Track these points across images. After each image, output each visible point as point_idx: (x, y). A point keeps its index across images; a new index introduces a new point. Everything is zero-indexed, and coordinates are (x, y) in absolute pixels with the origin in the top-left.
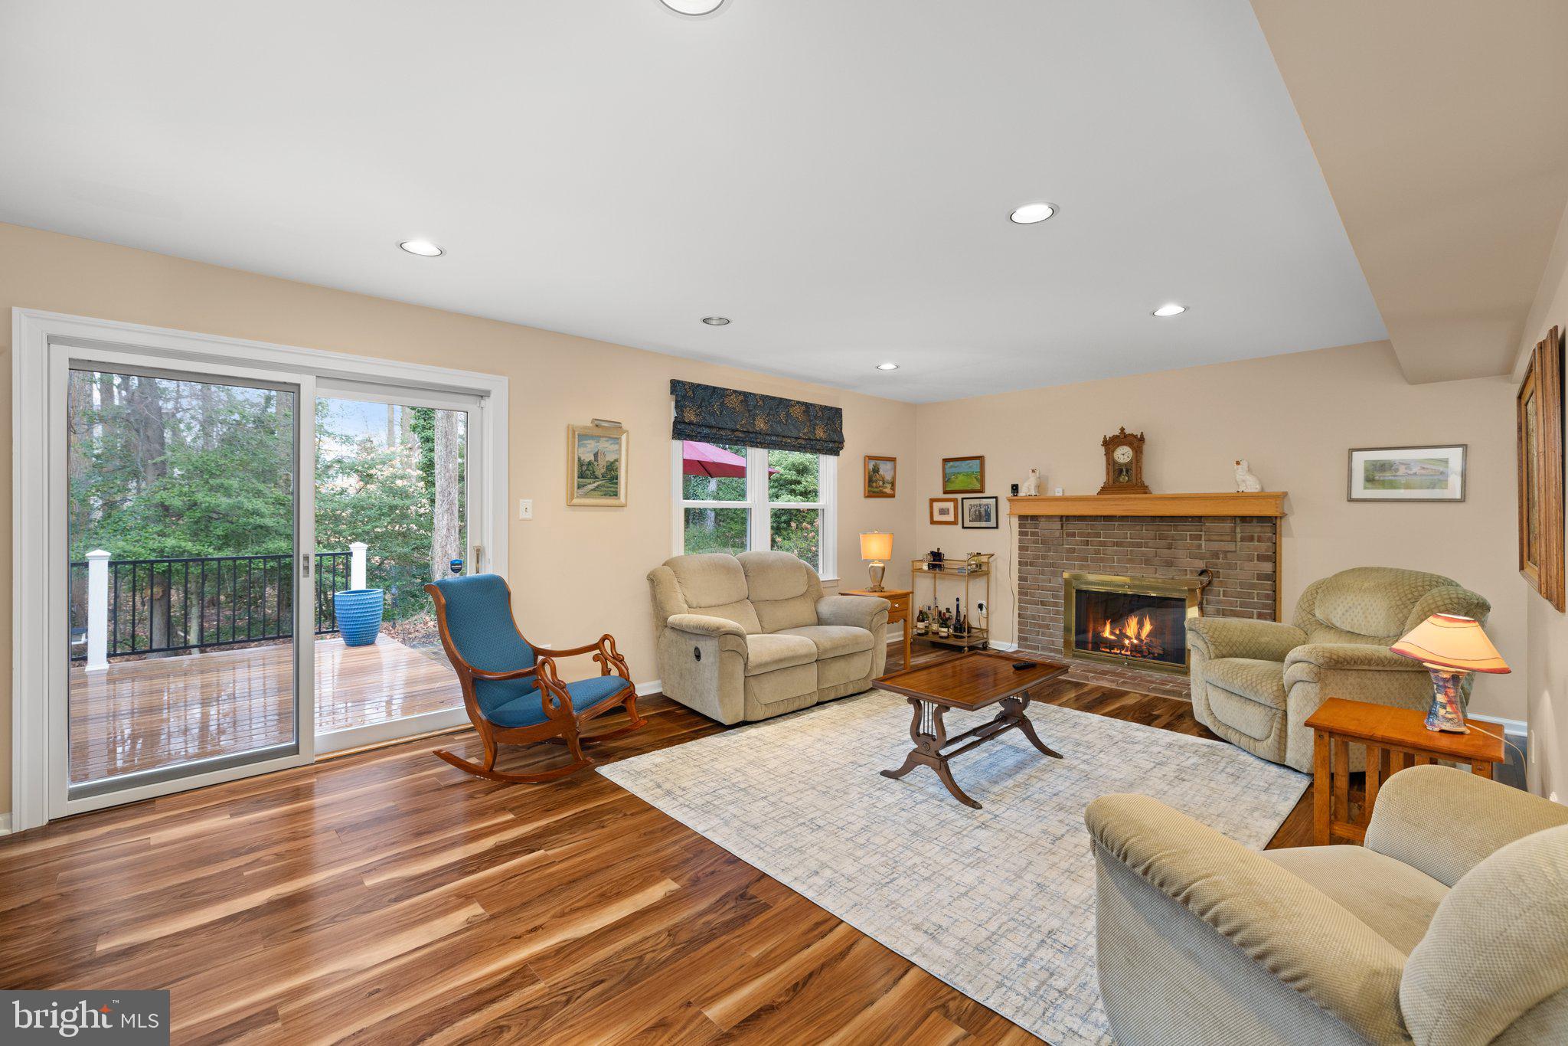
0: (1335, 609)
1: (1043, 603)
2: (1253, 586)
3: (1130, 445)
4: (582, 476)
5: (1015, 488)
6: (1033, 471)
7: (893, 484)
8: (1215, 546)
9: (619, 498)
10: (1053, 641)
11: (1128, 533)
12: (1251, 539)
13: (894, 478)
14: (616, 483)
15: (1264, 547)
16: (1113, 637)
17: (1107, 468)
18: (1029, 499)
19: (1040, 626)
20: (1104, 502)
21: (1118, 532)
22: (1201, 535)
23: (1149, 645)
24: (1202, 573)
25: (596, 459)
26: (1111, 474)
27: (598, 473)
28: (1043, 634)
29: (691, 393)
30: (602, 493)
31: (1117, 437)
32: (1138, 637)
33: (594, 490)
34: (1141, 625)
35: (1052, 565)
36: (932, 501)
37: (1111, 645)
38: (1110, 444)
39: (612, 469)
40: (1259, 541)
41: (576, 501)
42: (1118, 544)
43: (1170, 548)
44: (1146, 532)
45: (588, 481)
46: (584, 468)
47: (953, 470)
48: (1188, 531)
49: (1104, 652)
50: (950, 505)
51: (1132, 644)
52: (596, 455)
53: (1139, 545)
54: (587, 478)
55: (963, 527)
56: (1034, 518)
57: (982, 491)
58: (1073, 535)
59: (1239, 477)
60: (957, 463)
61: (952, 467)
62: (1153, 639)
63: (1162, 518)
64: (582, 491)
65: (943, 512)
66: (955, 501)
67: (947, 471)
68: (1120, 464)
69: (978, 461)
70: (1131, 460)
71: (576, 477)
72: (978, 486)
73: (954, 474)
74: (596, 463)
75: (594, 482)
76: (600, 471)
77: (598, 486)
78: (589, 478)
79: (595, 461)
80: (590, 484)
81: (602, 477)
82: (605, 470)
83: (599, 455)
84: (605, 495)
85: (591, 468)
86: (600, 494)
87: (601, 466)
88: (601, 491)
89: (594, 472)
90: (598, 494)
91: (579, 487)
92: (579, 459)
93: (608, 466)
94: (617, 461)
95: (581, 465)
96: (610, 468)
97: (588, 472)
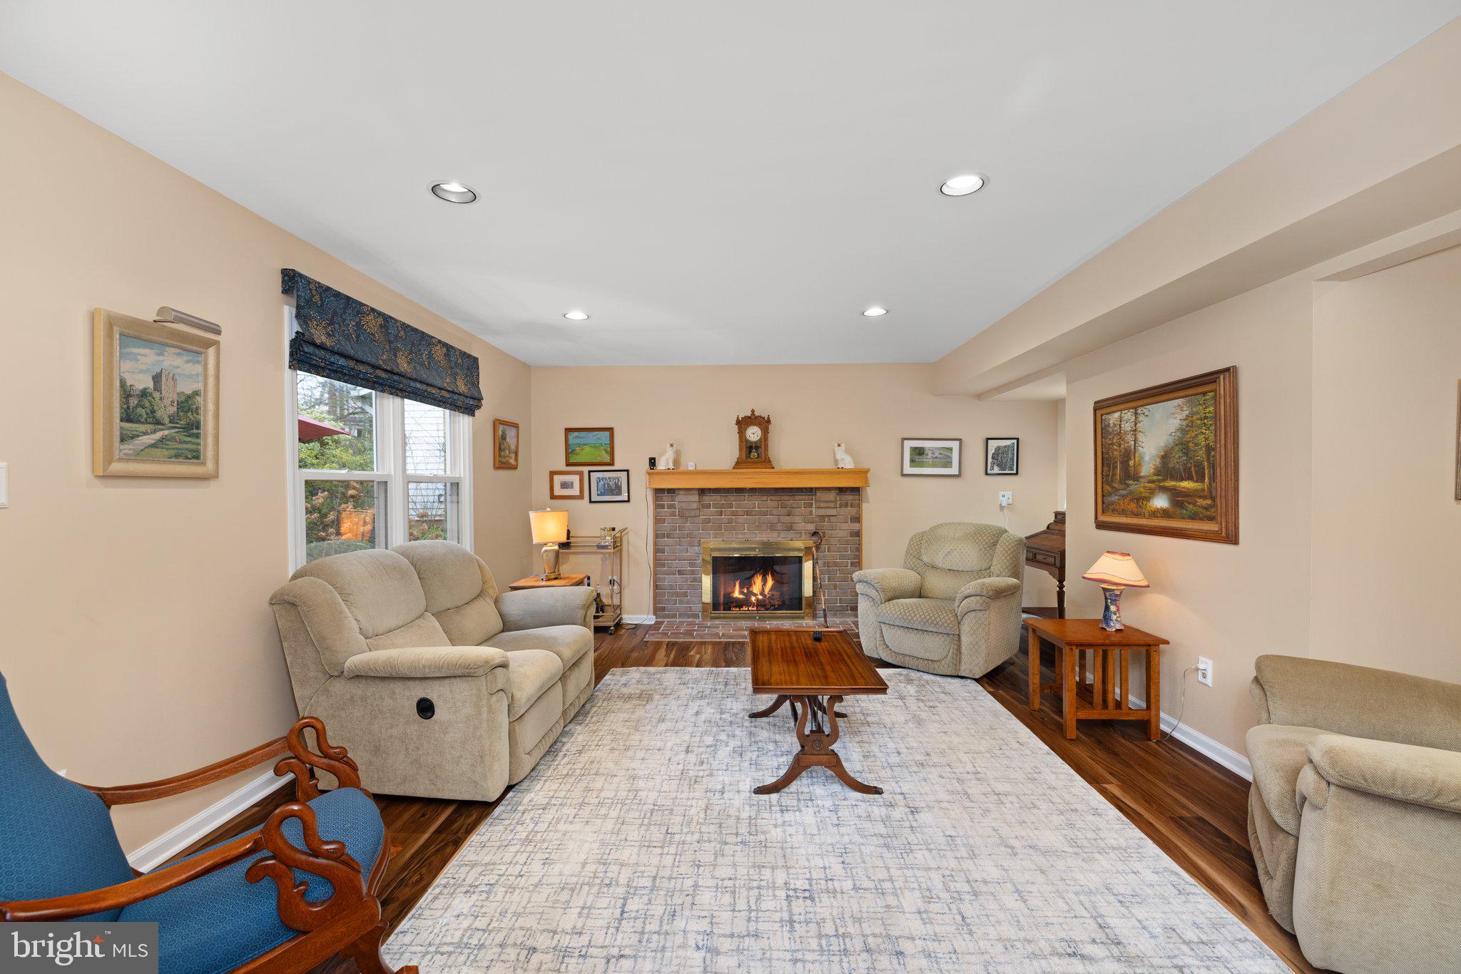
0: (937, 554)
1: (680, 573)
2: (847, 543)
3: (759, 425)
4: (127, 417)
5: (652, 462)
6: (672, 445)
7: (516, 453)
8: (822, 512)
9: (203, 464)
10: (690, 607)
11: (755, 503)
12: (846, 505)
13: (517, 446)
14: (197, 436)
15: (853, 511)
16: (741, 596)
17: (740, 445)
18: (667, 472)
19: (678, 595)
20: (738, 476)
21: (749, 502)
22: (812, 503)
23: (772, 597)
24: (815, 534)
25: (157, 387)
26: (744, 451)
27: (162, 414)
28: (681, 602)
29: (317, 297)
30: (172, 452)
31: (749, 417)
32: (762, 593)
33: (154, 446)
34: (765, 582)
35: (689, 535)
36: (552, 473)
37: (739, 604)
38: (743, 424)
39: (189, 410)
40: (851, 506)
41: (116, 467)
42: (748, 513)
43: (789, 515)
44: (771, 502)
45: (142, 428)
46: (133, 402)
47: (578, 441)
48: (802, 500)
49: (735, 611)
50: (575, 479)
51: (758, 600)
52: (157, 378)
53: (765, 514)
54: (138, 422)
55: (591, 502)
56: (671, 491)
57: (612, 464)
58: (709, 506)
59: (839, 457)
60: (582, 434)
61: (576, 437)
62: (773, 593)
63: (783, 490)
64: (128, 448)
65: (565, 485)
66: (581, 474)
67: (571, 441)
68: (751, 442)
69: (607, 433)
70: (761, 439)
71: (117, 420)
72: (607, 459)
73: (579, 445)
74: (156, 395)
75: (154, 432)
76: (166, 410)
77: (162, 440)
78: (142, 423)
79: (155, 389)
80: (145, 433)
81: (170, 422)
82: (175, 409)
83: (164, 379)
84: (177, 456)
85: (147, 404)
86: (166, 453)
87: (167, 402)
88: (168, 449)
89: (153, 412)
90: (160, 453)
91: (121, 441)
92: (125, 386)
93: (180, 403)
94: (197, 393)
95: (127, 396)
96: (188, 404)
97: (140, 411)
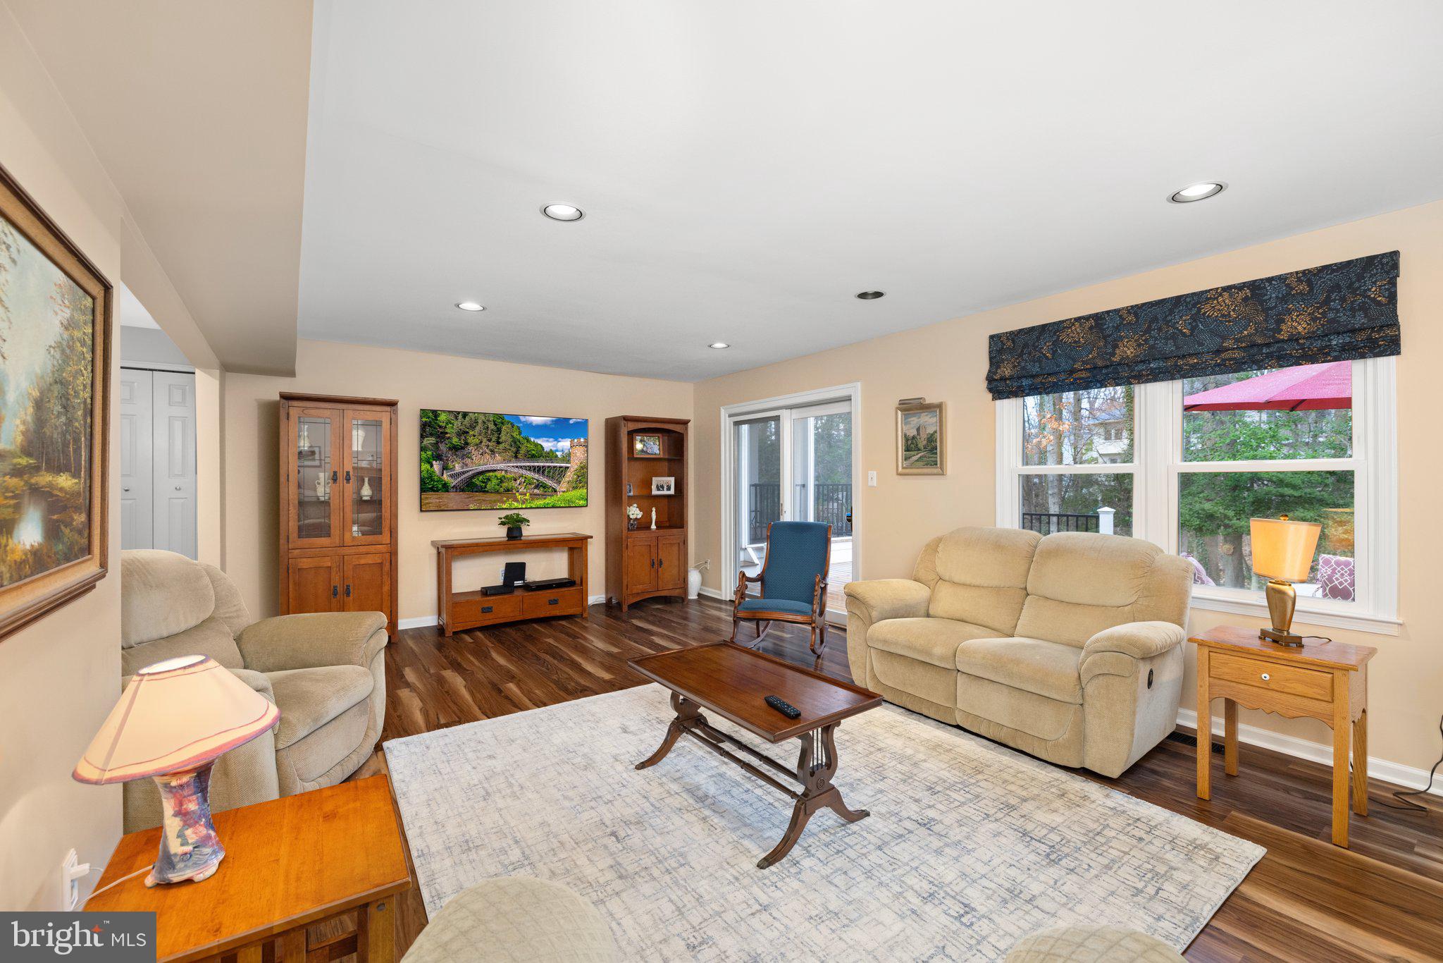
4: (908, 449)
9: (938, 466)
14: (935, 452)
25: (918, 434)
27: (921, 446)
29: (1010, 342)
30: (925, 463)
33: (917, 461)
39: (933, 441)
41: (906, 471)
45: (912, 453)
46: (910, 442)
52: (918, 430)
64: (908, 462)
71: (903, 451)
74: (918, 437)
75: (918, 454)
76: (922, 443)
77: (920, 457)
78: (913, 451)
80: (914, 455)
81: (924, 449)
82: (926, 442)
83: (921, 429)
84: (927, 465)
85: (915, 442)
87: (923, 439)
88: (923, 461)
89: (917, 445)
90: (921, 464)
91: (906, 459)
92: (905, 435)
93: (928, 439)
94: (935, 432)
95: (907, 440)
96: (931, 439)
97: (912, 446)
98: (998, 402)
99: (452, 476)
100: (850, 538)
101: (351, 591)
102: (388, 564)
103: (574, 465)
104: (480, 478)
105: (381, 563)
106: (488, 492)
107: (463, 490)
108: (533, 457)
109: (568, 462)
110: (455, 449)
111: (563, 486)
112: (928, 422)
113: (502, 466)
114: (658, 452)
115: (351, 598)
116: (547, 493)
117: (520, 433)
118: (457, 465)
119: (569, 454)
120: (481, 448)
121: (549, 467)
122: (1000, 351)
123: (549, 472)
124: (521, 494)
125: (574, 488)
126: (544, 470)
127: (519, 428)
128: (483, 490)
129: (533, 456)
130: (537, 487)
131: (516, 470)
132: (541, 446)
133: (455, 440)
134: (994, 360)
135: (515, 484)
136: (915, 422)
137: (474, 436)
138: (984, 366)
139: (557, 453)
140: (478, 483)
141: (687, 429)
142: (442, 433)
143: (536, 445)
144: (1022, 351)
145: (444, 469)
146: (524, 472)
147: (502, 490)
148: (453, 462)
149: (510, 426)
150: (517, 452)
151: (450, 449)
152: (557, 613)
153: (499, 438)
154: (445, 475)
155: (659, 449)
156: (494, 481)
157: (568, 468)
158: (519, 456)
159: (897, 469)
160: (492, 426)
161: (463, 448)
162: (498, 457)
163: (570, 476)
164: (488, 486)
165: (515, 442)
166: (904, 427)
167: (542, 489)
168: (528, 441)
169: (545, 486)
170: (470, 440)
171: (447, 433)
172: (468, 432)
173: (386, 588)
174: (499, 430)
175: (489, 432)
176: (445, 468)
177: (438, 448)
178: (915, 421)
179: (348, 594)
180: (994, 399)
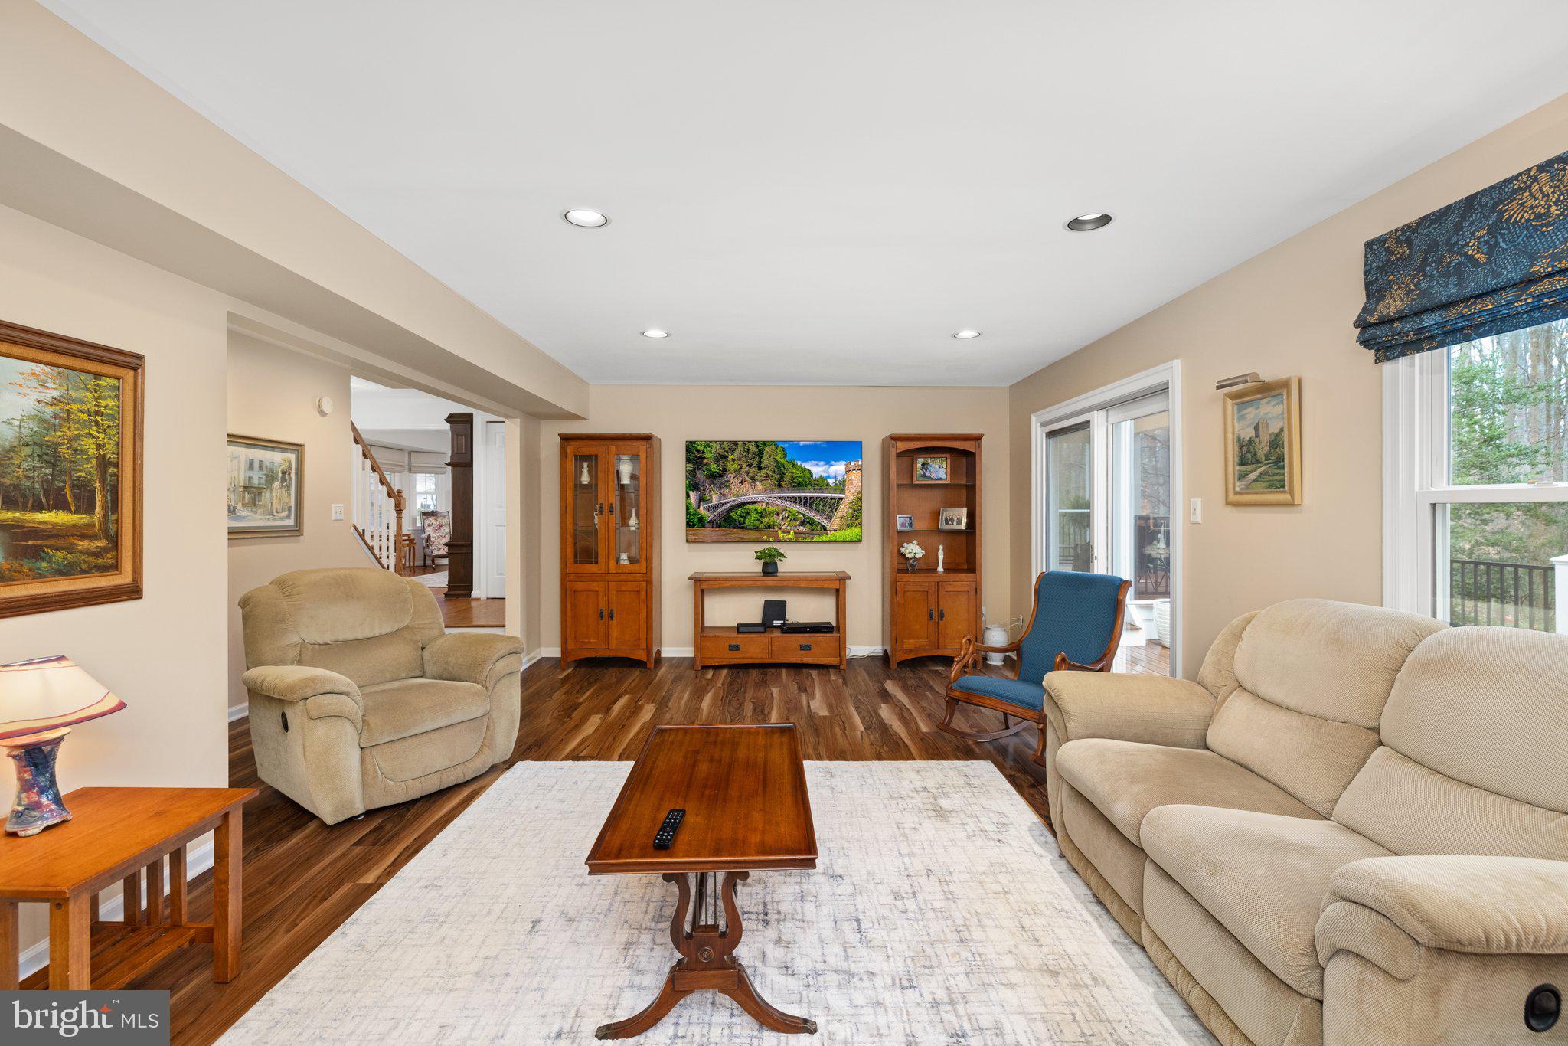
4: (1242, 462)
9: (1287, 492)
14: (1281, 468)
25: (1257, 435)
27: (1261, 455)
30: (1267, 484)
33: (1256, 480)
39: (1277, 446)
41: (1238, 498)
45: (1249, 468)
46: (1245, 449)
52: (1257, 428)
54: (1248, 464)
64: (1243, 484)
71: (1236, 465)
74: (1257, 440)
75: (1256, 469)
76: (1262, 450)
77: (1261, 474)
78: (1250, 464)
79: (1256, 437)
80: (1251, 472)
81: (1266, 460)
82: (1268, 448)
83: (1261, 426)
84: (1270, 487)
85: (1252, 449)
86: (1263, 485)
87: (1263, 443)
88: (1264, 482)
89: (1255, 454)
90: (1260, 486)
91: (1240, 479)
92: (1239, 438)
93: (1271, 442)
94: (1282, 430)
95: (1241, 447)
96: (1276, 443)
97: (1249, 456)
98: (1387, 367)
99: (708, 509)
100: (1168, 600)
101: (614, 615)
102: (644, 593)
103: (849, 496)
104: (739, 511)
105: (638, 592)
106: (746, 528)
107: (719, 526)
108: (799, 486)
109: (842, 491)
110: (713, 476)
111: (835, 523)
112: (1270, 411)
113: (763, 497)
114: (944, 476)
115: (614, 621)
116: (814, 532)
117: (785, 456)
118: (714, 496)
119: (844, 482)
120: (741, 475)
121: (818, 498)
122: (1383, 269)
123: (818, 505)
124: (783, 532)
125: (849, 526)
126: (812, 502)
127: (783, 449)
128: (741, 526)
129: (800, 484)
130: (803, 523)
131: (779, 502)
132: (810, 471)
133: (713, 466)
134: (1374, 288)
135: (777, 520)
136: (1251, 416)
137: (733, 461)
138: (1357, 300)
139: (829, 480)
140: (736, 517)
141: (980, 446)
142: (699, 458)
143: (804, 470)
144: (1425, 259)
145: (700, 501)
146: (787, 504)
147: (762, 526)
148: (710, 492)
149: (773, 447)
150: (780, 480)
151: (708, 476)
152: (808, 659)
153: (760, 462)
154: (701, 508)
155: (946, 473)
156: (754, 516)
157: (842, 499)
158: (783, 484)
159: (1227, 496)
160: (753, 449)
161: (721, 476)
162: (759, 486)
163: (843, 509)
164: (747, 521)
165: (779, 468)
166: (1237, 425)
167: (808, 526)
168: (794, 465)
169: (812, 523)
170: (730, 466)
171: (705, 458)
172: (726, 457)
173: (643, 615)
174: (761, 453)
175: (750, 456)
176: (701, 499)
177: (695, 476)
178: (1251, 413)
179: (612, 618)
180: (1378, 360)
